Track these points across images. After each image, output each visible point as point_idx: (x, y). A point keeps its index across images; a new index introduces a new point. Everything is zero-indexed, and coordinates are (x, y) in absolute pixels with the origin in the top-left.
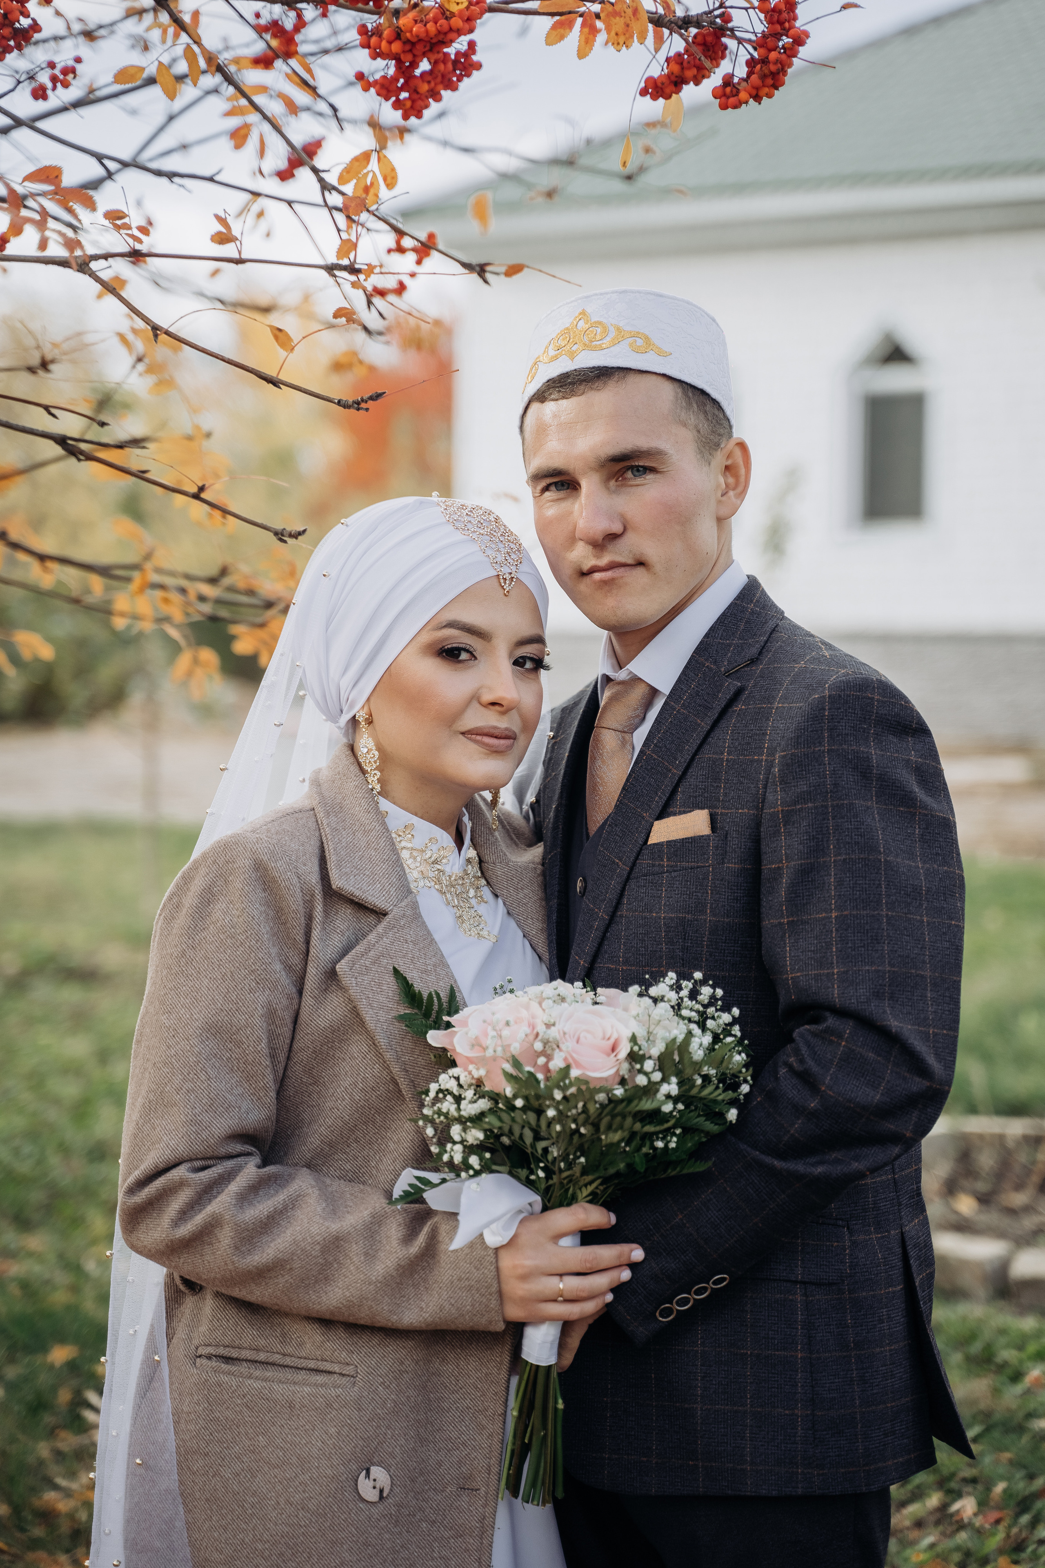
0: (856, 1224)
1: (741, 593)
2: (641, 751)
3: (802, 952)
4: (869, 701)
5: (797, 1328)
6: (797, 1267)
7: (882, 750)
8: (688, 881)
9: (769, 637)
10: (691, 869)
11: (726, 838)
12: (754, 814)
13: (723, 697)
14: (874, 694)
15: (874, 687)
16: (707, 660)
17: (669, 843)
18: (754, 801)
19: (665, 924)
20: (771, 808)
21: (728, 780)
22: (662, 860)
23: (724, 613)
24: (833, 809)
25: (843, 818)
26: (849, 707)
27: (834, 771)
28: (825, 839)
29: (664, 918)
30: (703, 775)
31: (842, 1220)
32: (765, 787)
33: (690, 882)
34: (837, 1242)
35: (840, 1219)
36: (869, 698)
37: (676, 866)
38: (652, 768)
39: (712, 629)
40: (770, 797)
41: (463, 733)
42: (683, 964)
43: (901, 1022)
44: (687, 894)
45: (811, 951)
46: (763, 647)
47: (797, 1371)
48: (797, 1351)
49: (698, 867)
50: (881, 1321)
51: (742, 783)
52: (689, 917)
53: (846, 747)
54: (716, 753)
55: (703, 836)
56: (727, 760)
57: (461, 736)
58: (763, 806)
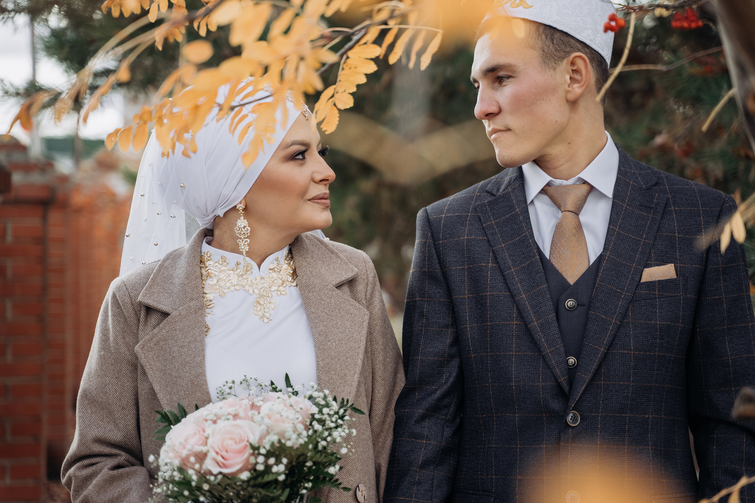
3: (736, 345)
8: (670, 304)
10: (671, 297)
11: (689, 281)
12: (701, 268)
18: (700, 261)
19: (660, 328)
21: (681, 248)
22: (655, 291)
29: (659, 325)
30: (665, 244)
33: (672, 304)
37: (663, 295)
41: (309, 200)
44: (670, 311)
45: (741, 344)
49: (675, 296)
51: (690, 250)
52: (672, 324)
54: (669, 233)
56: (678, 237)
57: (309, 202)
58: (705, 264)
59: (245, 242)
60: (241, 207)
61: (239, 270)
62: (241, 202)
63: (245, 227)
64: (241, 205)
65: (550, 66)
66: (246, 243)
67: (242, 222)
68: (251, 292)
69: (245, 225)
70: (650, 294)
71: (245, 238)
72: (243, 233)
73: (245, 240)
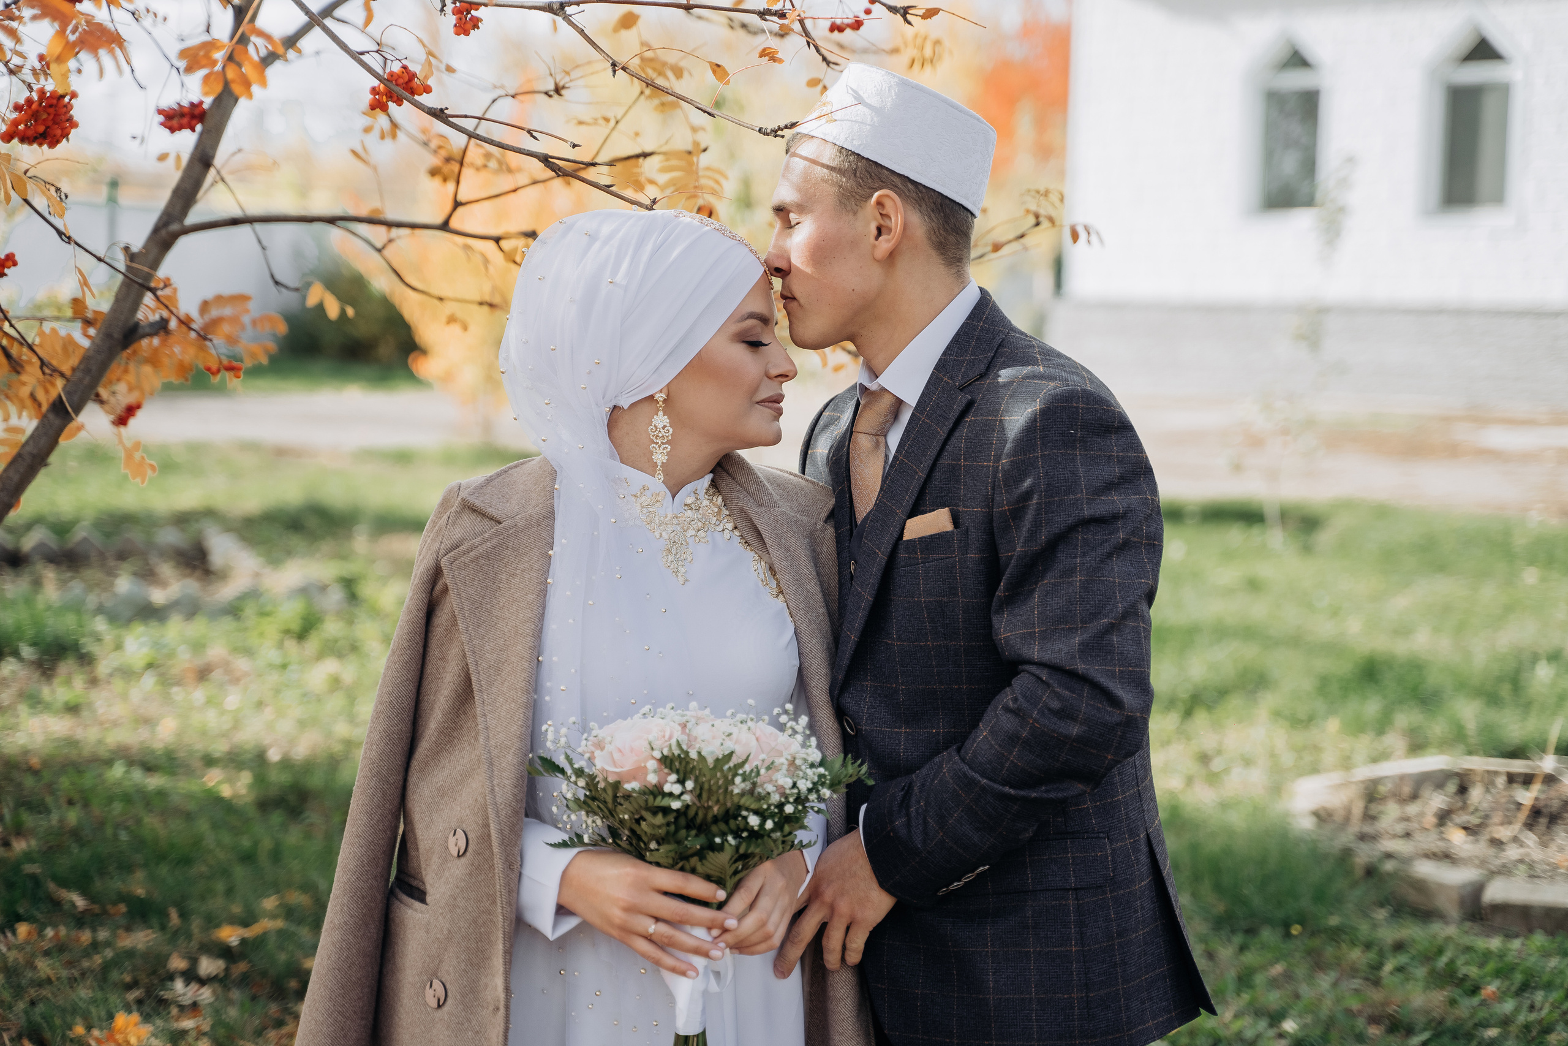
0: (1114, 834)
1: (972, 313)
2: (895, 457)
4: (1075, 410)
5: (1071, 928)
6: (1070, 877)
7: (1087, 450)
8: (939, 570)
9: (996, 352)
10: (941, 559)
11: (967, 532)
12: (986, 512)
13: (957, 408)
14: (1079, 403)
15: (1079, 397)
16: (944, 375)
17: (921, 539)
18: (985, 501)
19: (926, 607)
20: (999, 507)
21: (965, 482)
22: (916, 554)
23: (958, 332)
24: (1046, 506)
25: (1054, 513)
26: (1058, 417)
27: (1047, 473)
28: (1038, 531)
29: (925, 602)
30: (945, 478)
31: (1103, 832)
32: (993, 489)
33: (942, 570)
34: (1101, 852)
35: (1101, 832)
36: (1075, 407)
37: (929, 558)
38: (904, 471)
39: (949, 348)
40: (997, 498)
41: (758, 403)
42: (945, 638)
43: (1087, 665)
44: (940, 581)
46: (991, 362)
47: (1072, 963)
48: (1071, 946)
49: (947, 558)
50: (1136, 911)
51: (976, 486)
52: (945, 599)
53: (1055, 451)
54: (954, 460)
55: (947, 532)
56: (964, 466)
57: (757, 405)
58: (993, 505)
59: (663, 449)
60: (660, 397)
61: (644, 498)
62: (661, 391)
63: (664, 427)
64: (661, 395)
65: (849, 208)
66: (665, 451)
67: (661, 420)
68: (657, 534)
69: (665, 424)
70: (910, 558)
71: (663, 443)
72: (661, 435)
73: (665, 446)
